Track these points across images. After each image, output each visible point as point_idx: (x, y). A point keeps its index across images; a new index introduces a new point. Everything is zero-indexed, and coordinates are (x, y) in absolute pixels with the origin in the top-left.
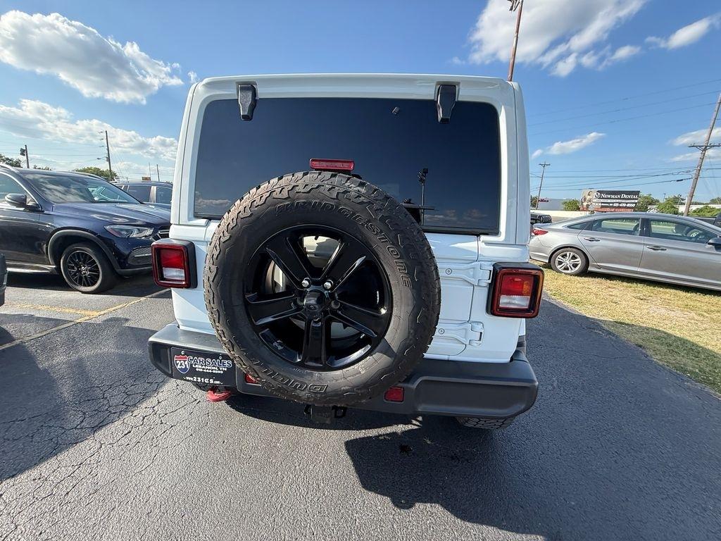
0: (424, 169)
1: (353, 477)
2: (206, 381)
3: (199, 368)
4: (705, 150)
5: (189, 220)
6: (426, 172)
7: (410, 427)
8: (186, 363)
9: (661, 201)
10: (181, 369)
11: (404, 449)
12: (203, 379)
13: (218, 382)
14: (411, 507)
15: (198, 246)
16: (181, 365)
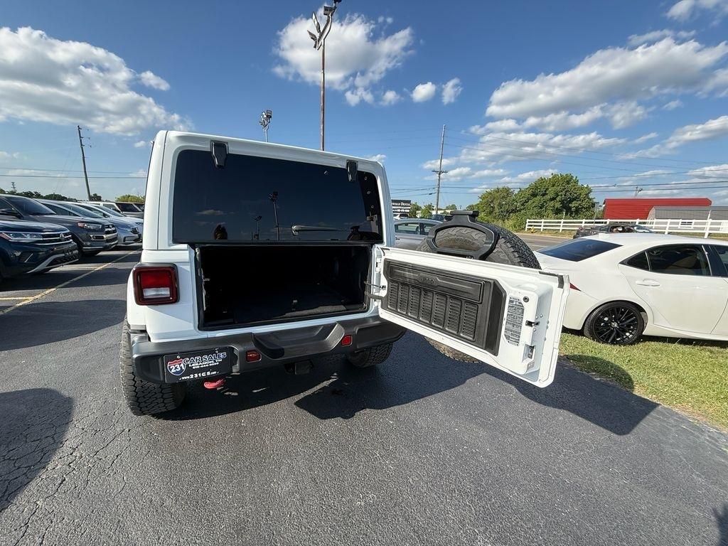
0: (274, 193)
1: (312, 417)
2: (204, 375)
3: (195, 366)
4: (440, 174)
5: (169, 246)
6: (276, 194)
7: (331, 381)
8: (182, 365)
9: (423, 208)
10: (177, 372)
11: (334, 392)
12: (200, 374)
13: (215, 372)
14: (353, 416)
15: (180, 266)
16: (176, 368)
